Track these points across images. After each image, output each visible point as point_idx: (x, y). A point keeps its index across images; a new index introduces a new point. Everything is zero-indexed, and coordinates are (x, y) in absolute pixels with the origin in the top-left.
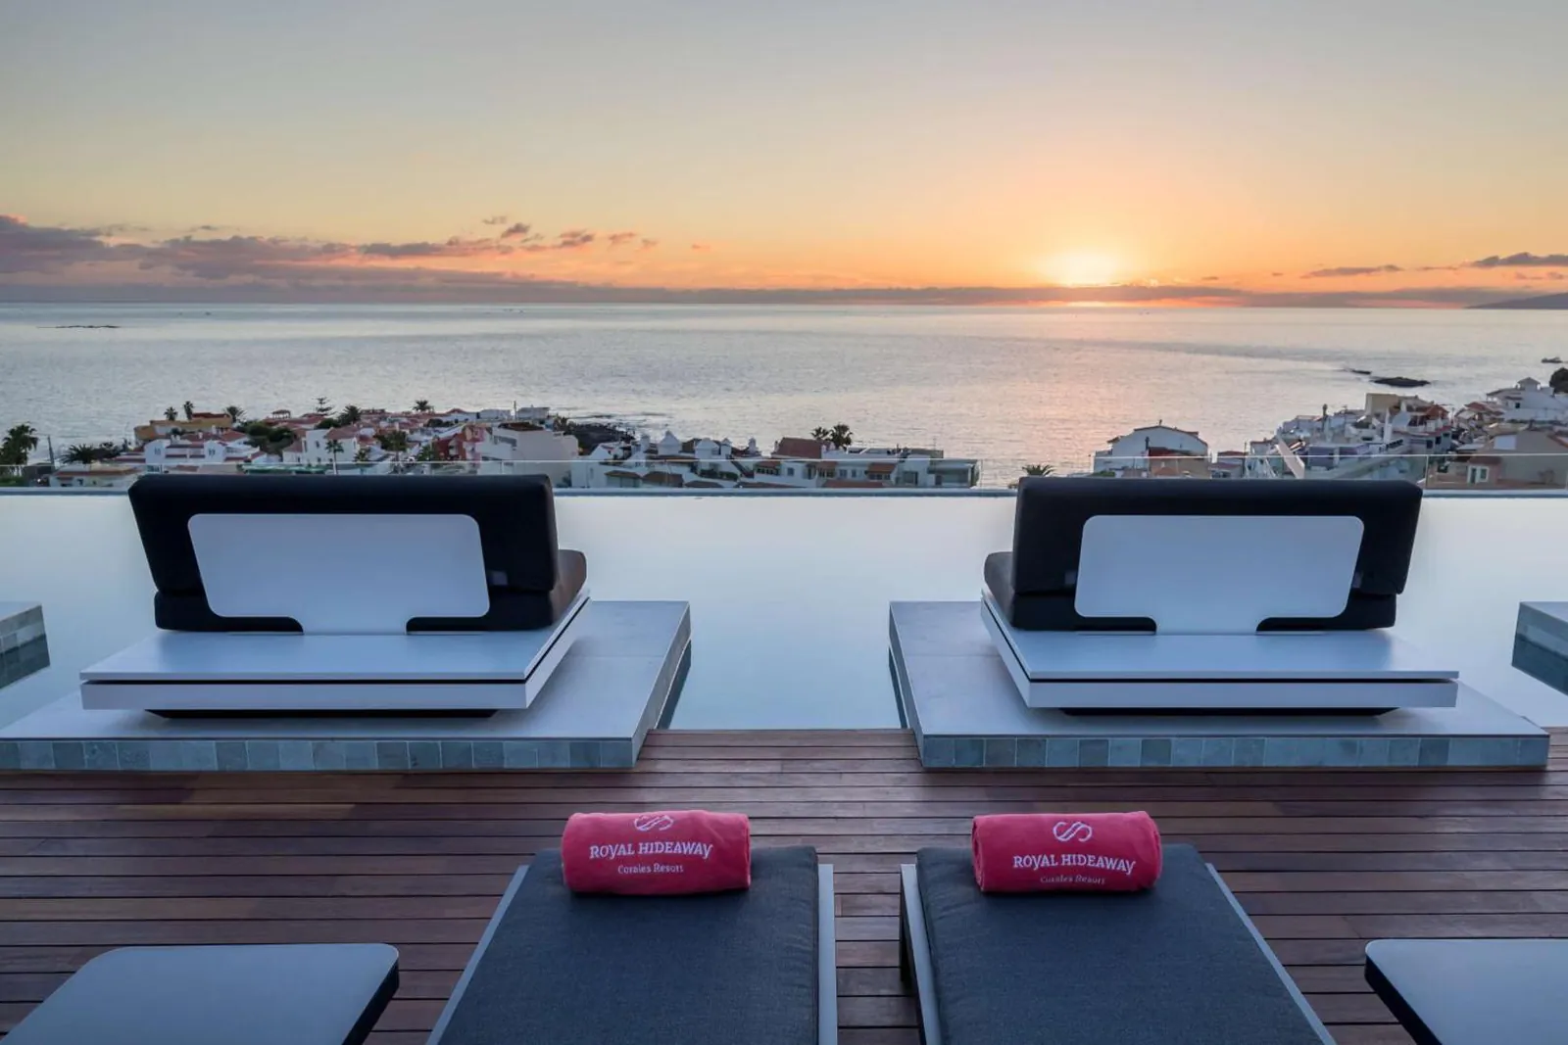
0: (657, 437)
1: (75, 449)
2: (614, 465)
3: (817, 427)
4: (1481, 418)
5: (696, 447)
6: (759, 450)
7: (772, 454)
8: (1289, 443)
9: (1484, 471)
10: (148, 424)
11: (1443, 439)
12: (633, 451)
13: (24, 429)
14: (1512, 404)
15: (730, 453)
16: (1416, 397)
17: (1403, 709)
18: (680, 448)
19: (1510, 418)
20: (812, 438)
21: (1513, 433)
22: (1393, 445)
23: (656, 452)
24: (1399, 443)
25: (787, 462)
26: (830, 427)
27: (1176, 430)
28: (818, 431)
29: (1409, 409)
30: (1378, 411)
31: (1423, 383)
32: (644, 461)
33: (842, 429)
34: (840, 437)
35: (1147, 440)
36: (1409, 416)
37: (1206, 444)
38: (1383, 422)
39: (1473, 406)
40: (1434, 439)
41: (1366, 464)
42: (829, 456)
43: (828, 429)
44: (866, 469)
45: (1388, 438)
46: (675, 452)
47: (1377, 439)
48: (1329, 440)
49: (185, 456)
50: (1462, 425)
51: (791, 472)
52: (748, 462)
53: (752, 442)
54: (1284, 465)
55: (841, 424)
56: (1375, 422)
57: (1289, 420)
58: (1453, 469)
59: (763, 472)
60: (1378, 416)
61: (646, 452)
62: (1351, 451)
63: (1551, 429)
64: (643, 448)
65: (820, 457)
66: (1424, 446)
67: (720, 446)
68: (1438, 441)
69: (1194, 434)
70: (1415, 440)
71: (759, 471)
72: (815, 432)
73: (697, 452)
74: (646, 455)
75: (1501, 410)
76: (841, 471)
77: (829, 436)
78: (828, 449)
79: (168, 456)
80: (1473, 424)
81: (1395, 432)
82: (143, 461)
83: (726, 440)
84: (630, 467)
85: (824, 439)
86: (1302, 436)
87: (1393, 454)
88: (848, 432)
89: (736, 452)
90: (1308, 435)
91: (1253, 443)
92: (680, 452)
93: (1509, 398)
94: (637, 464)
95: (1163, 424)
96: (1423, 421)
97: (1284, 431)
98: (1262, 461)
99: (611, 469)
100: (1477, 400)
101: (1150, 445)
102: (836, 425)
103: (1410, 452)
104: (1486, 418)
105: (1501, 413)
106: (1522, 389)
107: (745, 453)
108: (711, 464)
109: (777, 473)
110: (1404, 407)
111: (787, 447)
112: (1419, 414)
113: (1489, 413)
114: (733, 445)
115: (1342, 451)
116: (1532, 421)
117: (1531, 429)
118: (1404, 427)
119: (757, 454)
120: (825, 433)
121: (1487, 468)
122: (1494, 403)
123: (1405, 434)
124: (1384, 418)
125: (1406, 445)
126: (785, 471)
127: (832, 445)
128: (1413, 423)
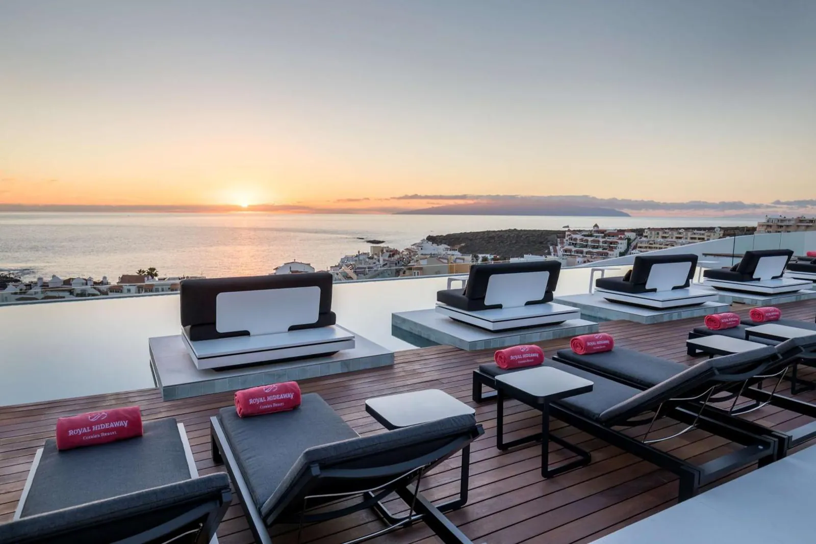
0: (48, 279)
2: (21, 293)
3: (139, 270)
4: (410, 254)
5: (71, 282)
6: (109, 281)
7: (118, 283)
8: (347, 266)
9: (418, 273)
11: (400, 262)
12: (32, 286)
14: (420, 248)
15: (93, 284)
16: (388, 247)
17: (342, 351)
18: (63, 283)
19: (421, 253)
20: (137, 274)
21: (426, 258)
22: (384, 265)
23: (48, 286)
24: (386, 264)
25: (126, 286)
26: (146, 269)
27: (301, 263)
28: (140, 271)
29: (387, 251)
30: (377, 252)
31: (383, 242)
32: (40, 290)
33: (152, 269)
34: (152, 273)
35: (290, 268)
36: (388, 254)
37: (313, 268)
38: (379, 256)
39: (407, 249)
40: (397, 262)
41: (377, 272)
42: (148, 282)
43: (145, 270)
44: (169, 287)
45: (382, 262)
46: (59, 285)
47: (377, 263)
48: (363, 264)
50: (404, 257)
51: (129, 291)
52: (103, 288)
53: (105, 278)
54: (347, 274)
55: (152, 267)
56: (375, 257)
57: (343, 257)
58: (407, 272)
59: (113, 292)
60: (376, 254)
61: (41, 286)
62: (372, 268)
63: (437, 257)
64: (39, 284)
65: (144, 282)
66: (394, 265)
67: (86, 282)
68: (399, 262)
69: (309, 264)
70: (392, 263)
71: (111, 292)
72: (138, 272)
73: (73, 285)
74: (41, 288)
75: (417, 251)
76: (156, 289)
77: (145, 273)
78: (148, 279)
80: (408, 256)
81: (384, 260)
83: (90, 278)
84: (32, 295)
85: (143, 274)
86: (352, 263)
87: (385, 268)
88: (155, 271)
89: (95, 283)
90: (354, 263)
91: (331, 267)
92: (62, 285)
93: (418, 246)
94: (36, 293)
95: (296, 261)
96: (393, 255)
97: (342, 261)
98: (337, 274)
99: (18, 296)
100: (408, 247)
101: (292, 270)
102: (149, 268)
103: (390, 267)
104: (412, 254)
105: (417, 252)
106: (422, 243)
107: (101, 283)
108: (82, 290)
109: (122, 292)
110: (385, 251)
111: (125, 279)
112: (391, 253)
113: (413, 252)
114: (94, 280)
115: (369, 268)
116: (431, 254)
117: (431, 257)
118: (387, 258)
119: (107, 283)
120: (144, 272)
121: (419, 271)
122: (414, 248)
123: (387, 261)
124: (379, 254)
125: (388, 265)
126: (125, 291)
127: (150, 277)
128: (390, 256)
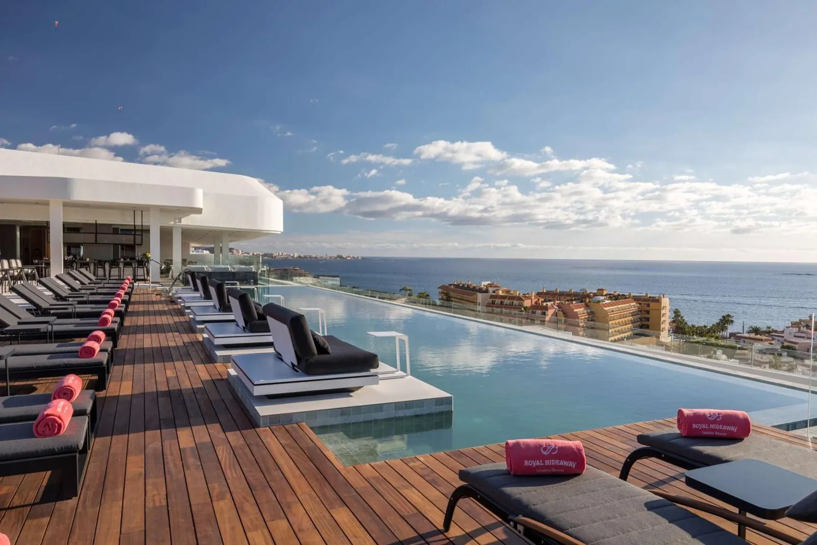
1: (752, 328)
10: (798, 321)
13: (729, 316)
49: (803, 337)
79: (795, 336)
82: (783, 337)
